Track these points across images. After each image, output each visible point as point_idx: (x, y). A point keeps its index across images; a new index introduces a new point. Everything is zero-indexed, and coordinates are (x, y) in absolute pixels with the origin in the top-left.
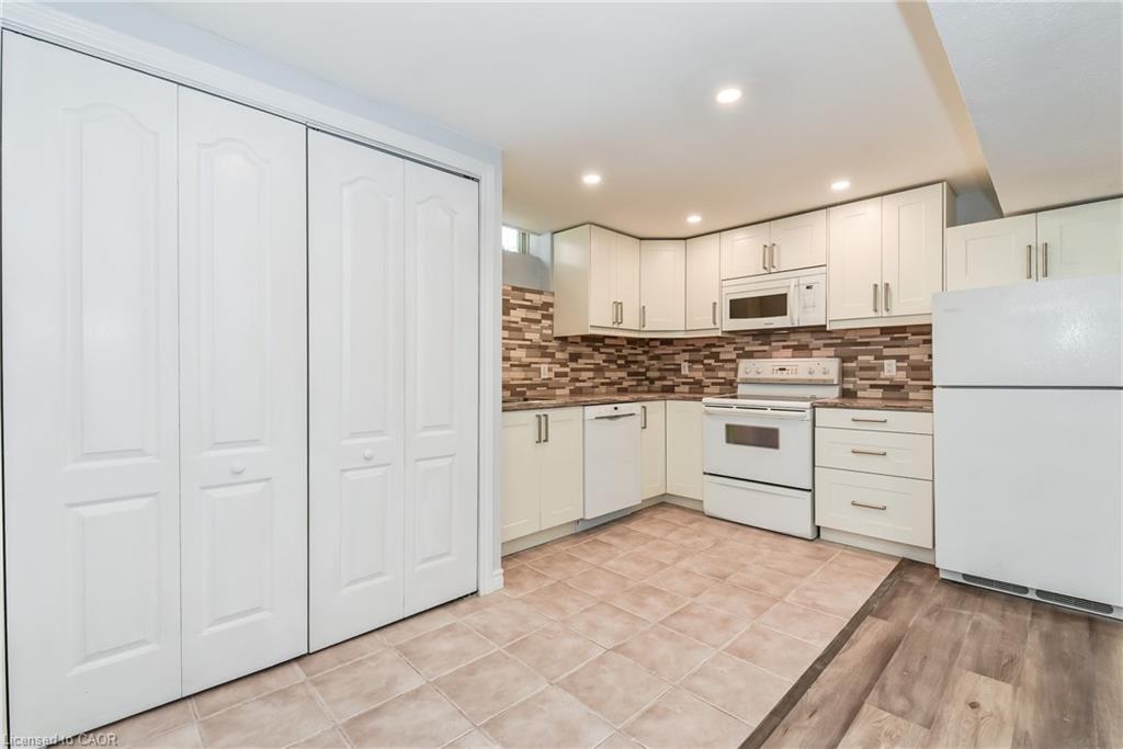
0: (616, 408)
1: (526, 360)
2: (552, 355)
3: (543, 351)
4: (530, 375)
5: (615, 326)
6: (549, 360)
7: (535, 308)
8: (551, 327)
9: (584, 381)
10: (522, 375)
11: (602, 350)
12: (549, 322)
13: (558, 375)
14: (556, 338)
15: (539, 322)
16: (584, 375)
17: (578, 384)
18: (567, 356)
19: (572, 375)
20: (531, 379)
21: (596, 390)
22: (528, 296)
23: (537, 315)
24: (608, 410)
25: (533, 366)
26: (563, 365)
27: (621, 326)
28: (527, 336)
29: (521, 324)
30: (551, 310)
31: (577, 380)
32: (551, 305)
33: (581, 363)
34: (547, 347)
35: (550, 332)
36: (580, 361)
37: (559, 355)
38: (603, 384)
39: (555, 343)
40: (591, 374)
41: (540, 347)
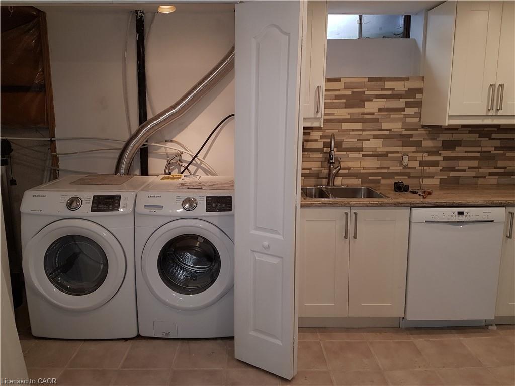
1: (381, 150)
2: (418, 144)
3: (405, 139)
4: (386, 164)
6: (414, 149)
7: (398, 96)
8: (419, 115)
9: (464, 171)
10: (377, 164)
11: (493, 136)
12: (416, 109)
13: (422, 164)
14: (423, 126)
15: (403, 110)
16: (463, 164)
17: (452, 174)
18: (440, 145)
19: (443, 164)
20: (388, 168)
21: (480, 181)
22: (388, 85)
23: (400, 103)
25: (390, 155)
26: (433, 153)
28: (385, 126)
29: (378, 114)
30: (419, 96)
31: (453, 169)
32: (420, 91)
33: (459, 151)
34: (411, 136)
35: (417, 120)
36: (458, 149)
37: (428, 144)
38: (491, 174)
39: (422, 131)
40: (475, 163)
41: (402, 136)
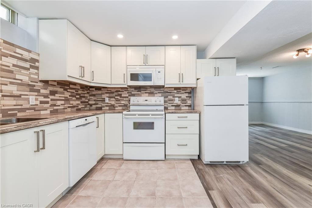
0: (86, 120)
1: (16, 93)
2: (38, 91)
3: (32, 88)
4: (20, 102)
5: (81, 78)
6: (36, 94)
7: (26, 60)
8: (37, 74)
9: (59, 106)
10: (14, 102)
11: (68, 90)
12: (36, 71)
13: (41, 102)
14: (41, 81)
15: (28, 69)
16: (59, 103)
17: (55, 108)
18: (49, 92)
19: (51, 103)
20: (22, 105)
21: (66, 110)
22: (18, 50)
23: (27, 65)
24: (82, 121)
25: (22, 96)
26: (46, 96)
27: (83, 79)
28: (18, 77)
29: (12, 68)
30: (37, 64)
31: (55, 105)
32: (37, 61)
33: (57, 96)
34: (34, 86)
35: (37, 77)
36: (56, 95)
37: (42, 91)
38: (69, 107)
39: (40, 84)
40: (63, 102)
41: (29, 85)
